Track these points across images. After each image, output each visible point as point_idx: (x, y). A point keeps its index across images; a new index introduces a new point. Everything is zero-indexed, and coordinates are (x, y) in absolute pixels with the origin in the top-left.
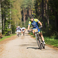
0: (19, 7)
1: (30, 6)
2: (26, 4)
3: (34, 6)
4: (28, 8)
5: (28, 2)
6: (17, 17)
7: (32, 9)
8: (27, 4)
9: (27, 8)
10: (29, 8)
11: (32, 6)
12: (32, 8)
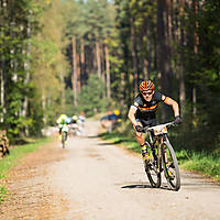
0: (57, 33)
1: (100, 29)
2: (82, 19)
3: (117, 27)
4: (90, 36)
5: (91, 12)
6: (51, 70)
7: (106, 41)
8: (85, 22)
9: (85, 37)
10: (93, 35)
11: (105, 30)
12: (106, 35)
